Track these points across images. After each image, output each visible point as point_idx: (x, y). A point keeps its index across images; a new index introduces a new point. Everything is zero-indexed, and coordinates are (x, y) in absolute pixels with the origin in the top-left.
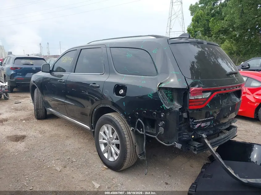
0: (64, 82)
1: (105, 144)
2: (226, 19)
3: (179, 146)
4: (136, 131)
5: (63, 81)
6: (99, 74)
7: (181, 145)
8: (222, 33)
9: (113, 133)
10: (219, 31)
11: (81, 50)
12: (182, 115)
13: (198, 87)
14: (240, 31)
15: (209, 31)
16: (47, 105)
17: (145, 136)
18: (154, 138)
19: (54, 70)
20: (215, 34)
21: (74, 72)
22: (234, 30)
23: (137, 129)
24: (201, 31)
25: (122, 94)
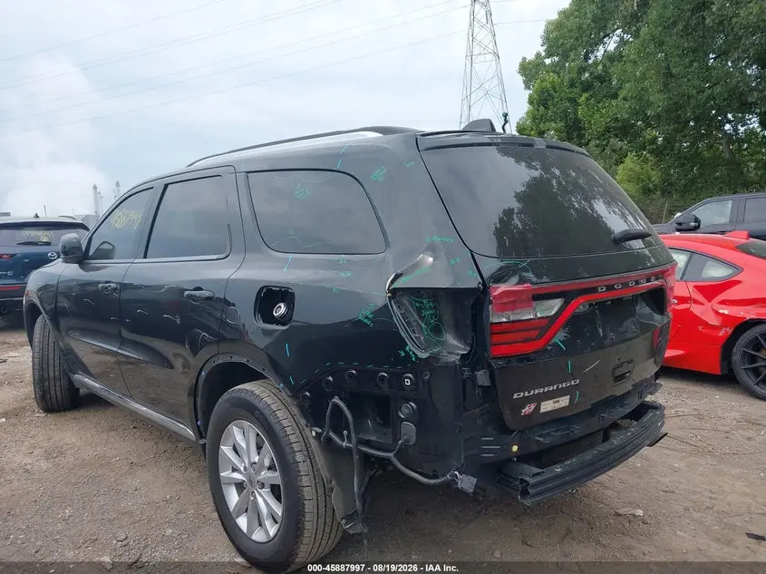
0: (115, 289)
1: (240, 486)
2: (622, 94)
3: (467, 483)
4: (329, 440)
5: (113, 285)
6: (215, 257)
7: (475, 480)
8: (616, 136)
9: (259, 448)
10: (608, 130)
11: (166, 186)
12: (473, 379)
13: (517, 284)
14: (667, 127)
15: (580, 129)
16: (72, 362)
17: (356, 457)
18: (388, 460)
19: (91, 254)
20: (598, 139)
21: (145, 257)
22: (648, 125)
23: (331, 434)
24: (556, 130)
25: (283, 316)
